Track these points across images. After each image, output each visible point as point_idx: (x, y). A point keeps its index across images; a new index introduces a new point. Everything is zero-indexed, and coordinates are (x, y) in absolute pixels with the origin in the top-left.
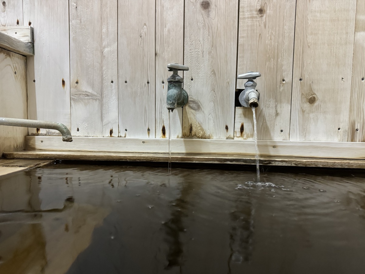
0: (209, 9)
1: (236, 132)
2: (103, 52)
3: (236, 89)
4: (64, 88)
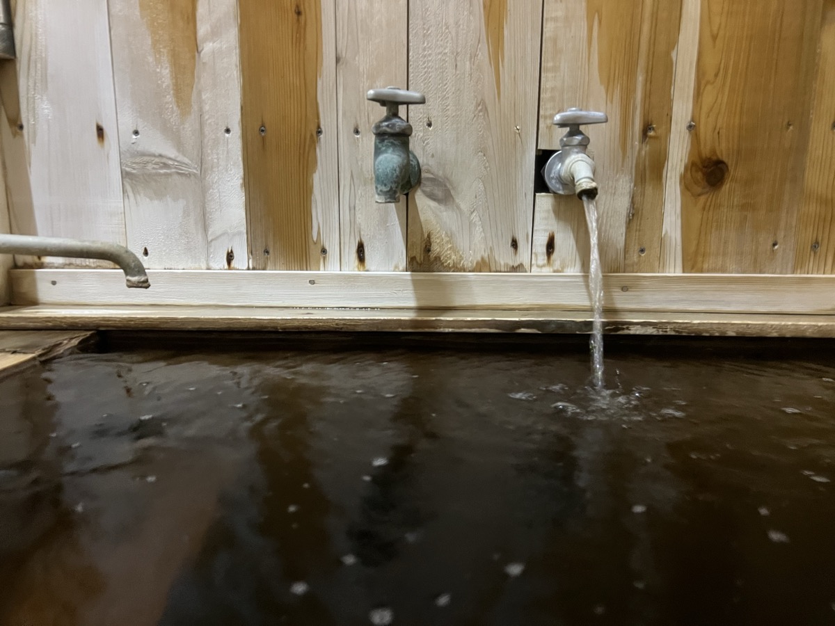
1: (536, 256)
2: (200, 53)
3: (538, 151)
4: (103, 146)
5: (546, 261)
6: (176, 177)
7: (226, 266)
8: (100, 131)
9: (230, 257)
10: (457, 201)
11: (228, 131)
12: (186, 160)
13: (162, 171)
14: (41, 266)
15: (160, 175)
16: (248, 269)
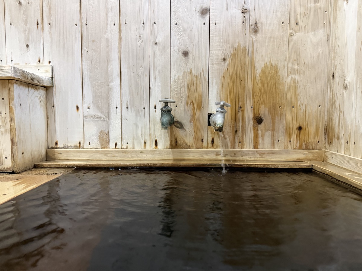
0: (188, 56)
1: (209, 144)
2: (109, 86)
3: (208, 114)
4: (78, 112)
5: (211, 146)
6: (100, 121)
7: (115, 148)
8: (77, 108)
9: (116, 145)
10: (185, 128)
11: (117, 108)
12: (104, 116)
13: (96, 120)
14: (57, 148)
15: (95, 120)
16: (122, 148)
